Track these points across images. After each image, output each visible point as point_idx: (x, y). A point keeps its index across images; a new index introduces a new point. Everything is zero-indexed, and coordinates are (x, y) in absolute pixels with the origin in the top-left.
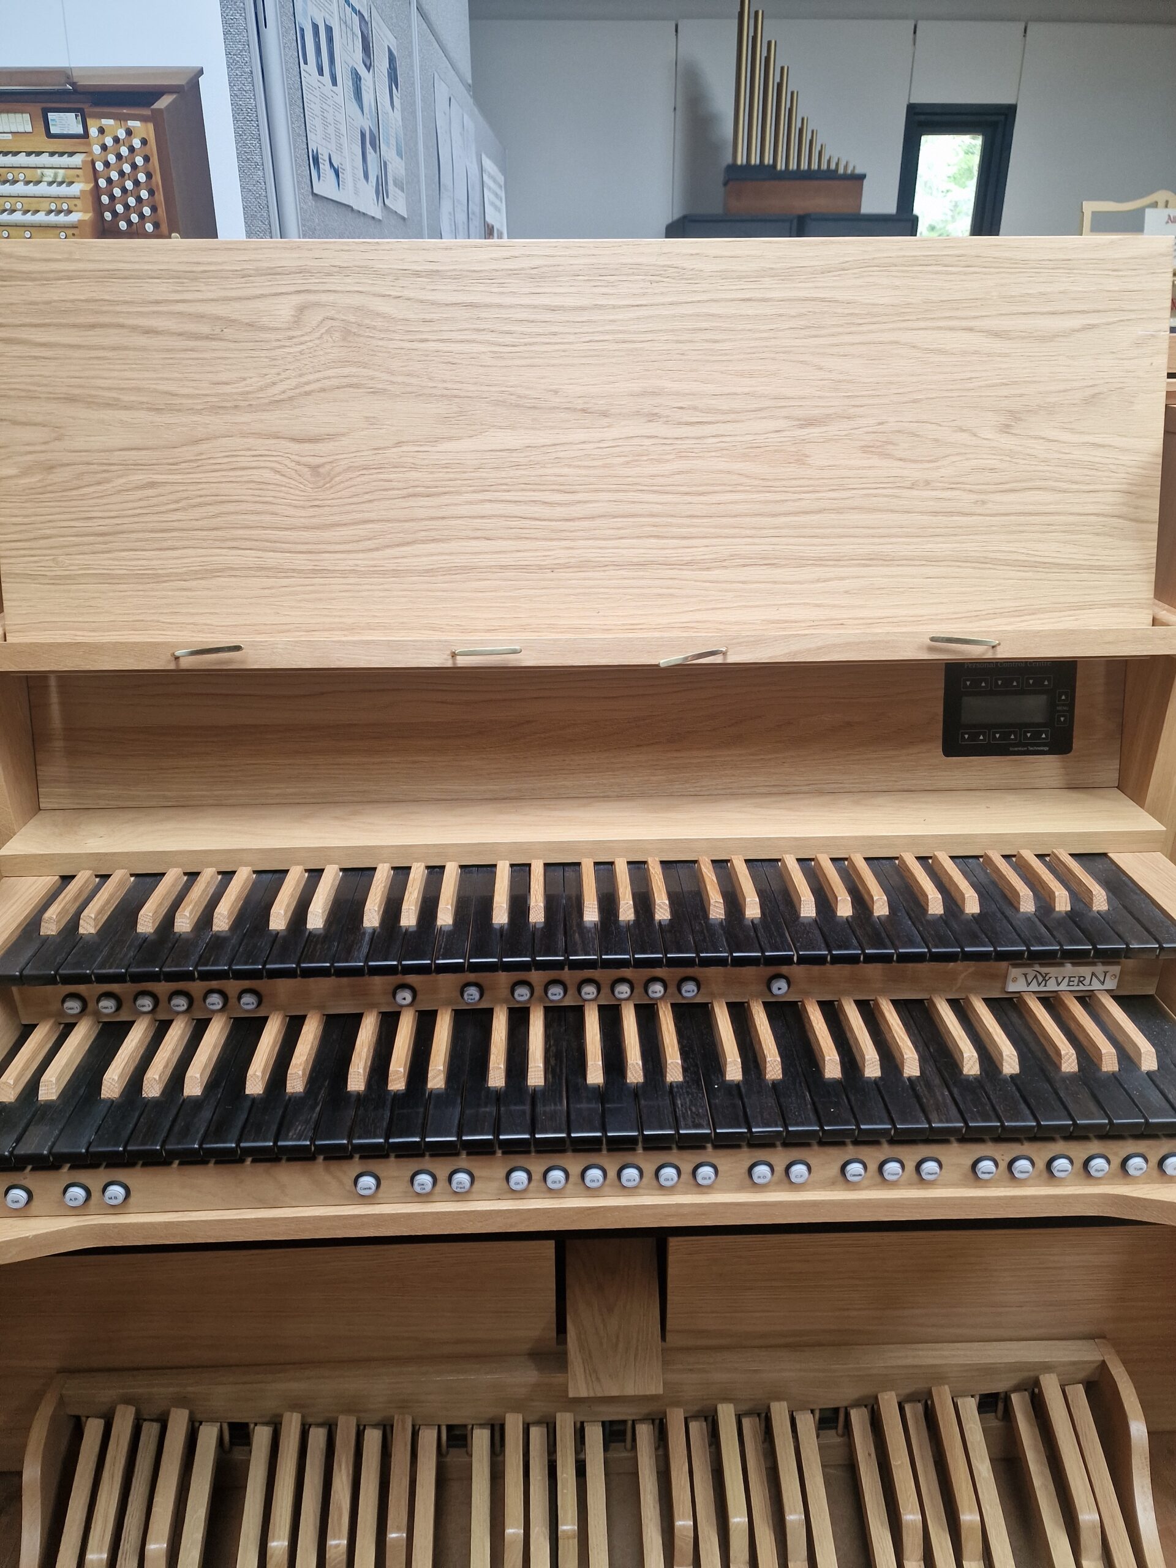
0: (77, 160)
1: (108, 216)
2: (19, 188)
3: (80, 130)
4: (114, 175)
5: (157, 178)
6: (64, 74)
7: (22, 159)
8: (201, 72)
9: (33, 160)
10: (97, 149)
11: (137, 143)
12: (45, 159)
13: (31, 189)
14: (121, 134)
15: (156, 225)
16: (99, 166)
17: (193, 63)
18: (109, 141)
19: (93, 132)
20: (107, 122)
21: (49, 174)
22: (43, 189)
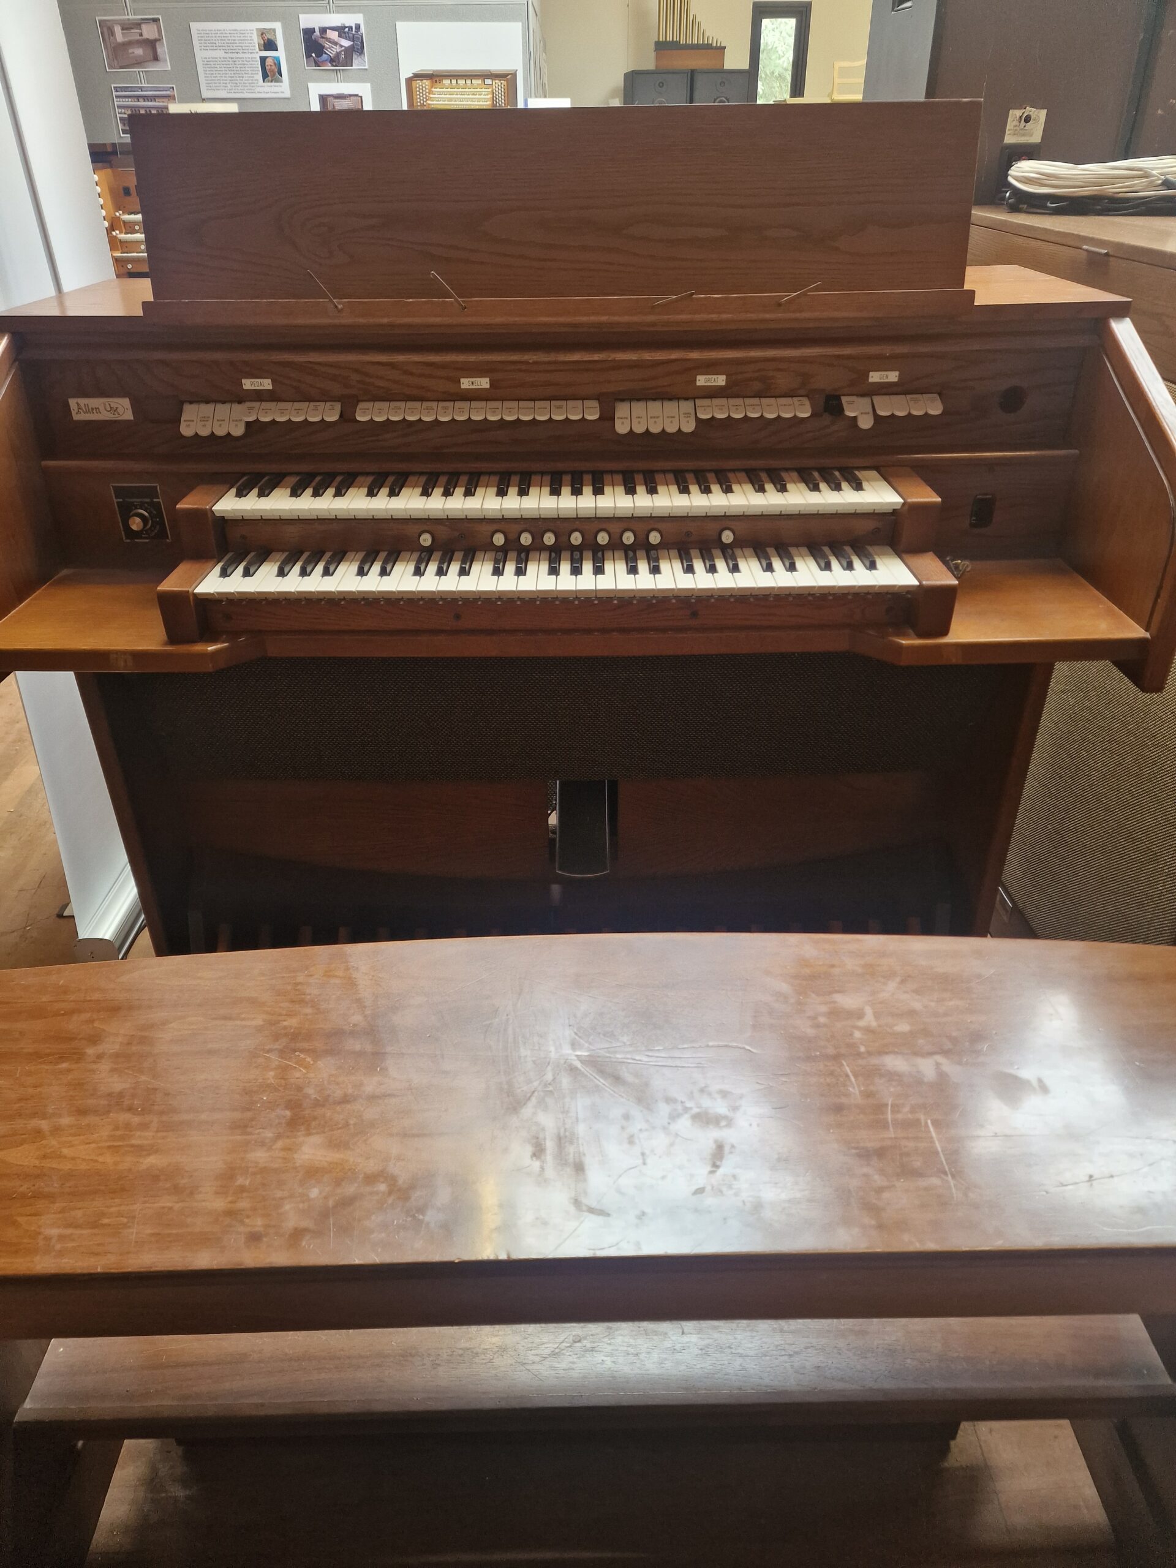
0: (490, 90)
1: (495, 102)
2: (477, 96)
3: (491, 83)
4: (497, 93)
5: (506, 94)
6: (489, 71)
7: (478, 90)
8: (517, 70)
9: (481, 90)
10: (494, 87)
11: (503, 86)
12: (483, 90)
13: (480, 97)
14: (500, 84)
15: (505, 105)
16: (494, 91)
17: (516, 69)
18: (497, 86)
19: (494, 83)
20: (497, 81)
21: (484, 93)
22: (482, 96)
